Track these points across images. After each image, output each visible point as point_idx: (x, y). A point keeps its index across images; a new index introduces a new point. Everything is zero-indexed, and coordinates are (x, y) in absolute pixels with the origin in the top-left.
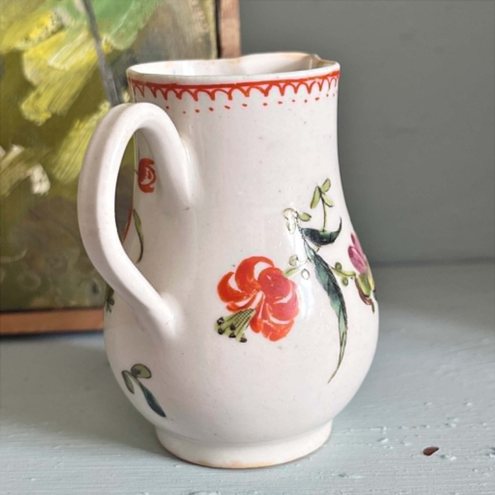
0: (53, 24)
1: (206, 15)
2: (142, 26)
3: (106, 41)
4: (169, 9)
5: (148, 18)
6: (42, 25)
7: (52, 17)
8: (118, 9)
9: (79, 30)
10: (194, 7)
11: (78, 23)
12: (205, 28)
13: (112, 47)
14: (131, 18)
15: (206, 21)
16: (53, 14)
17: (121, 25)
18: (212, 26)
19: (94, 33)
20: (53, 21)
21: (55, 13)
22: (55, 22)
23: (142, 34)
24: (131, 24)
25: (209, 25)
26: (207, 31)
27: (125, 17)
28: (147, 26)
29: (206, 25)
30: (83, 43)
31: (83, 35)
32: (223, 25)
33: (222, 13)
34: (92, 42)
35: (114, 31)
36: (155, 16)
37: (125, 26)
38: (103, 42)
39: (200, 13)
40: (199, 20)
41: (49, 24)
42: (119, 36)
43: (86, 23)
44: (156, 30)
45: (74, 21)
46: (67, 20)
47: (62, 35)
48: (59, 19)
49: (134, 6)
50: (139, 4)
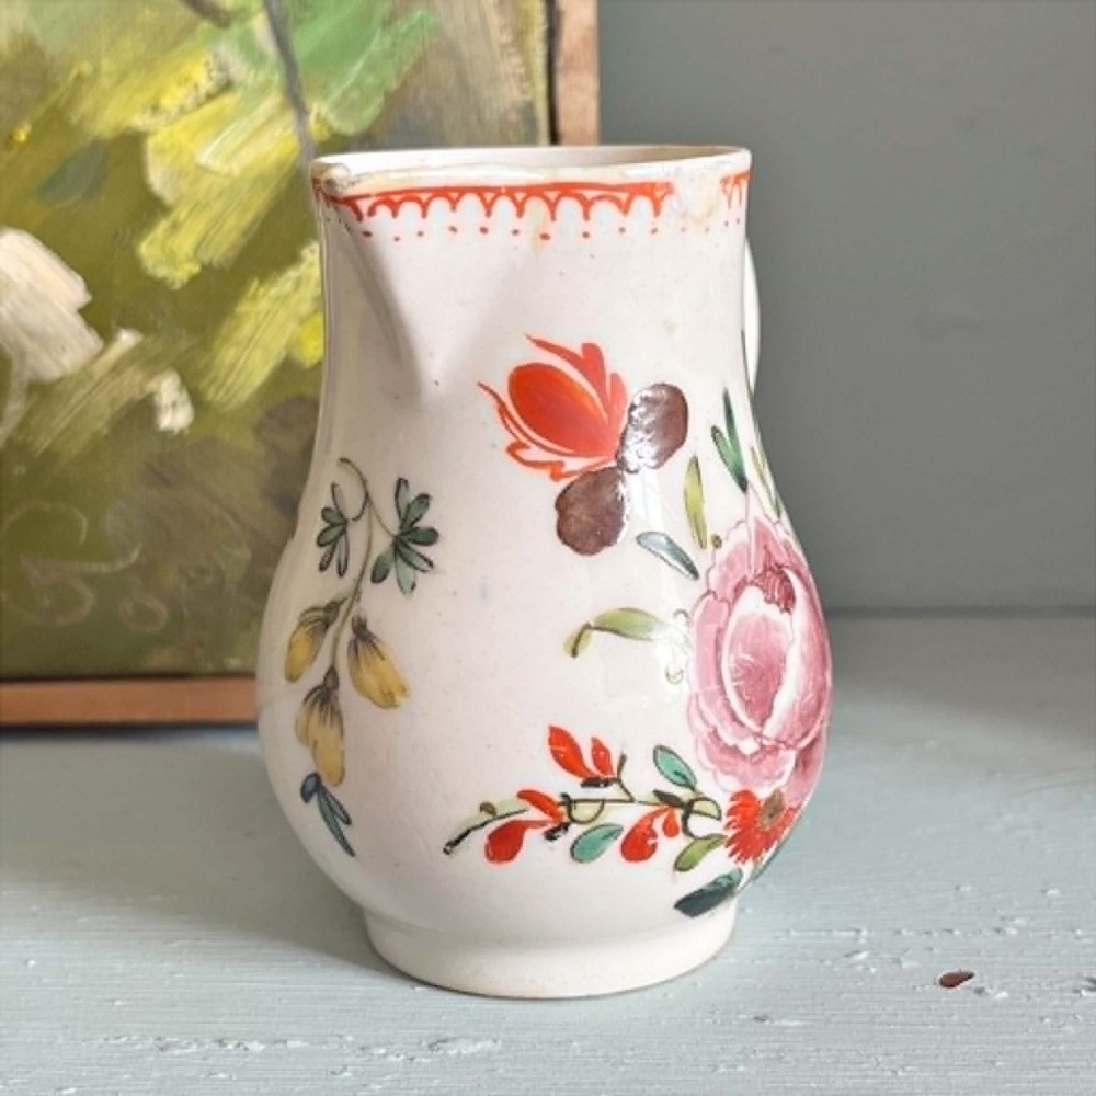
0: (210, 78)
1: (527, 64)
2: (394, 85)
3: (318, 115)
4: (450, 51)
5: (406, 68)
6: (187, 80)
7: (207, 64)
8: (347, 47)
9: (262, 91)
10: (503, 47)
11: (261, 77)
12: (524, 92)
13: (330, 129)
14: (371, 67)
15: (527, 76)
16: (210, 58)
17: (349, 83)
18: (540, 87)
19: (295, 100)
20: (209, 71)
21: (215, 56)
22: (214, 74)
23: (395, 102)
24: (370, 80)
25: (533, 85)
26: (529, 97)
27: (358, 66)
28: (404, 85)
29: (526, 85)
30: (270, 120)
31: (272, 101)
32: (562, 85)
33: (560, 63)
34: (290, 116)
35: (336, 93)
36: (420, 66)
37: (358, 84)
38: (312, 118)
39: (516, 60)
40: (514, 75)
41: (203, 80)
42: (344, 106)
43: (277, 78)
44: (423, 93)
45: (252, 73)
46: (239, 69)
47: (228, 101)
48: (223, 68)
49: (378, 44)
50: (388, 40)
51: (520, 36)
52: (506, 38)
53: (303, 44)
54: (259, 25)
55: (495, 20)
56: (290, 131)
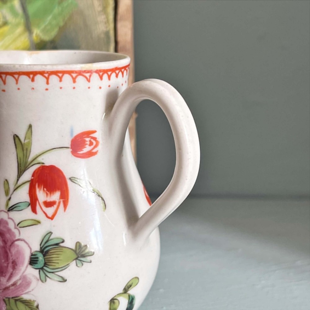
1: (107, 18)
2: (62, 24)
3: (36, 34)
4: (81, 13)
5: (66, 18)
8: (45, 11)
9: (17, 25)
10: (99, 12)
11: (17, 20)
12: (106, 27)
13: (40, 38)
14: (54, 18)
15: (107, 22)
17: (47, 23)
18: (112, 26)
19: (28, 28)
21: (2, 13)
23: (62, 30)
24: (54, 22)
25: (109, 25)
26: (108, 29)
27: (50, 18)
28: (66, 24)
29: (107, 25)
30: (20, 35)
31: (20, 29)
32: (119, 25)
33: (119, 17)
34: (27, 34)
35: (43, 26)
37: (50, 23)
38: (34, 35)
39: (103, 17)
40: (103, 22)
42: (44, 31)
43: (22, 21)
45: (14, 19)
46: (10, 18)
47: (6, 29)
48: (4, 17)
49: (56, 10)
50: (60, 8)
51: (105, 8)
52: (100, 9)
53: (31, 9)
54: (16, 3)
55: (96, 3)
56: (27, 39)
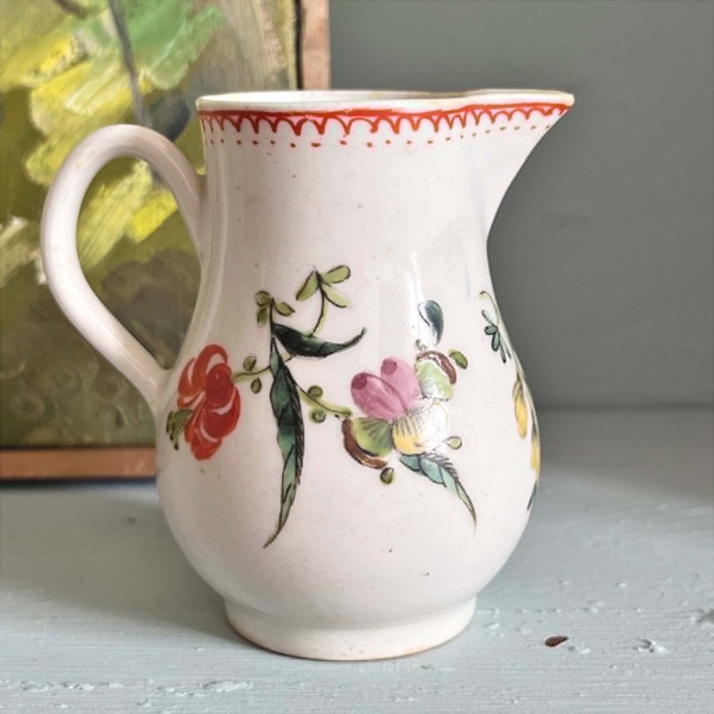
0: (73, 52)
1: (282, 44)
2: (194, 57)
3: (145, 77)
4: (231, 35)
5: (203, 46)
6: (57, 53)
7: (71, 43)
8: (162, 33)
9: (107, 60)
10: (267, 33)
11: (107, 51)
12: (281, 62)
13: (153, 86)
14: (180, 45)
15: (283, 51)
16: (73, 38)
17: (166, 54)
18: (291, 59)
19: (129, 66)
20: (73, 48)
21: (77, 38)
22: (76, 50)
23: (195, 68)
24: (179, 53)
25: (286, 57)
26: (284, 65)
27: (170, 45)
28: (202, 57)
29: (282, 57)
30: (113, 80)
31: (114, 67)
32: (306, 57)
33: (305, 43)
34: (126, 78)
35: (157, 62)
36: (212, 44)
37: (171, 56)
38: (141, 78)
39: (275, 42)
40: (274, 51)
41: (69, 53)
42: (162, 71)
43: (117, 52)
44: (213, 64)
45: (101, 49)
46: (92, 46)
47: (85, 67)
48: (81, 45)
49: (184, 30)
50: (191, 27)
51: (278, 25)
52: (269, 26)
53: (135, 29)
54: (106, 18)
55: (261, 15)
56: (126, 87)
